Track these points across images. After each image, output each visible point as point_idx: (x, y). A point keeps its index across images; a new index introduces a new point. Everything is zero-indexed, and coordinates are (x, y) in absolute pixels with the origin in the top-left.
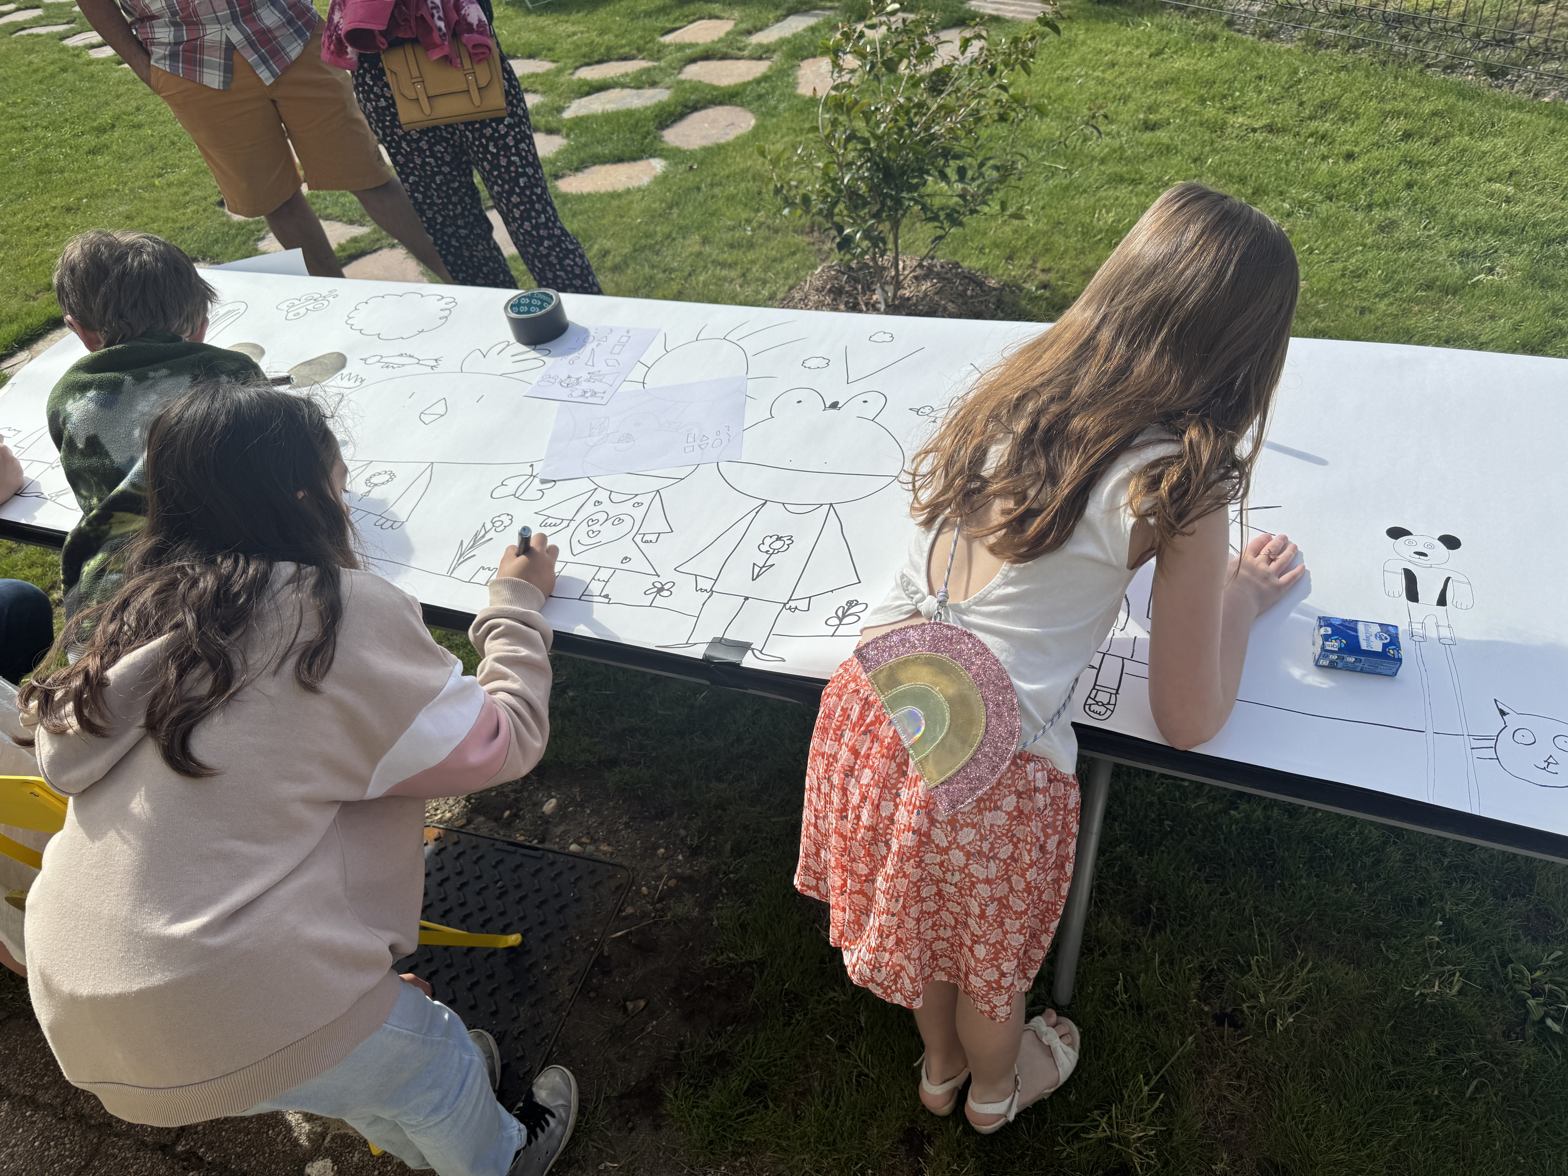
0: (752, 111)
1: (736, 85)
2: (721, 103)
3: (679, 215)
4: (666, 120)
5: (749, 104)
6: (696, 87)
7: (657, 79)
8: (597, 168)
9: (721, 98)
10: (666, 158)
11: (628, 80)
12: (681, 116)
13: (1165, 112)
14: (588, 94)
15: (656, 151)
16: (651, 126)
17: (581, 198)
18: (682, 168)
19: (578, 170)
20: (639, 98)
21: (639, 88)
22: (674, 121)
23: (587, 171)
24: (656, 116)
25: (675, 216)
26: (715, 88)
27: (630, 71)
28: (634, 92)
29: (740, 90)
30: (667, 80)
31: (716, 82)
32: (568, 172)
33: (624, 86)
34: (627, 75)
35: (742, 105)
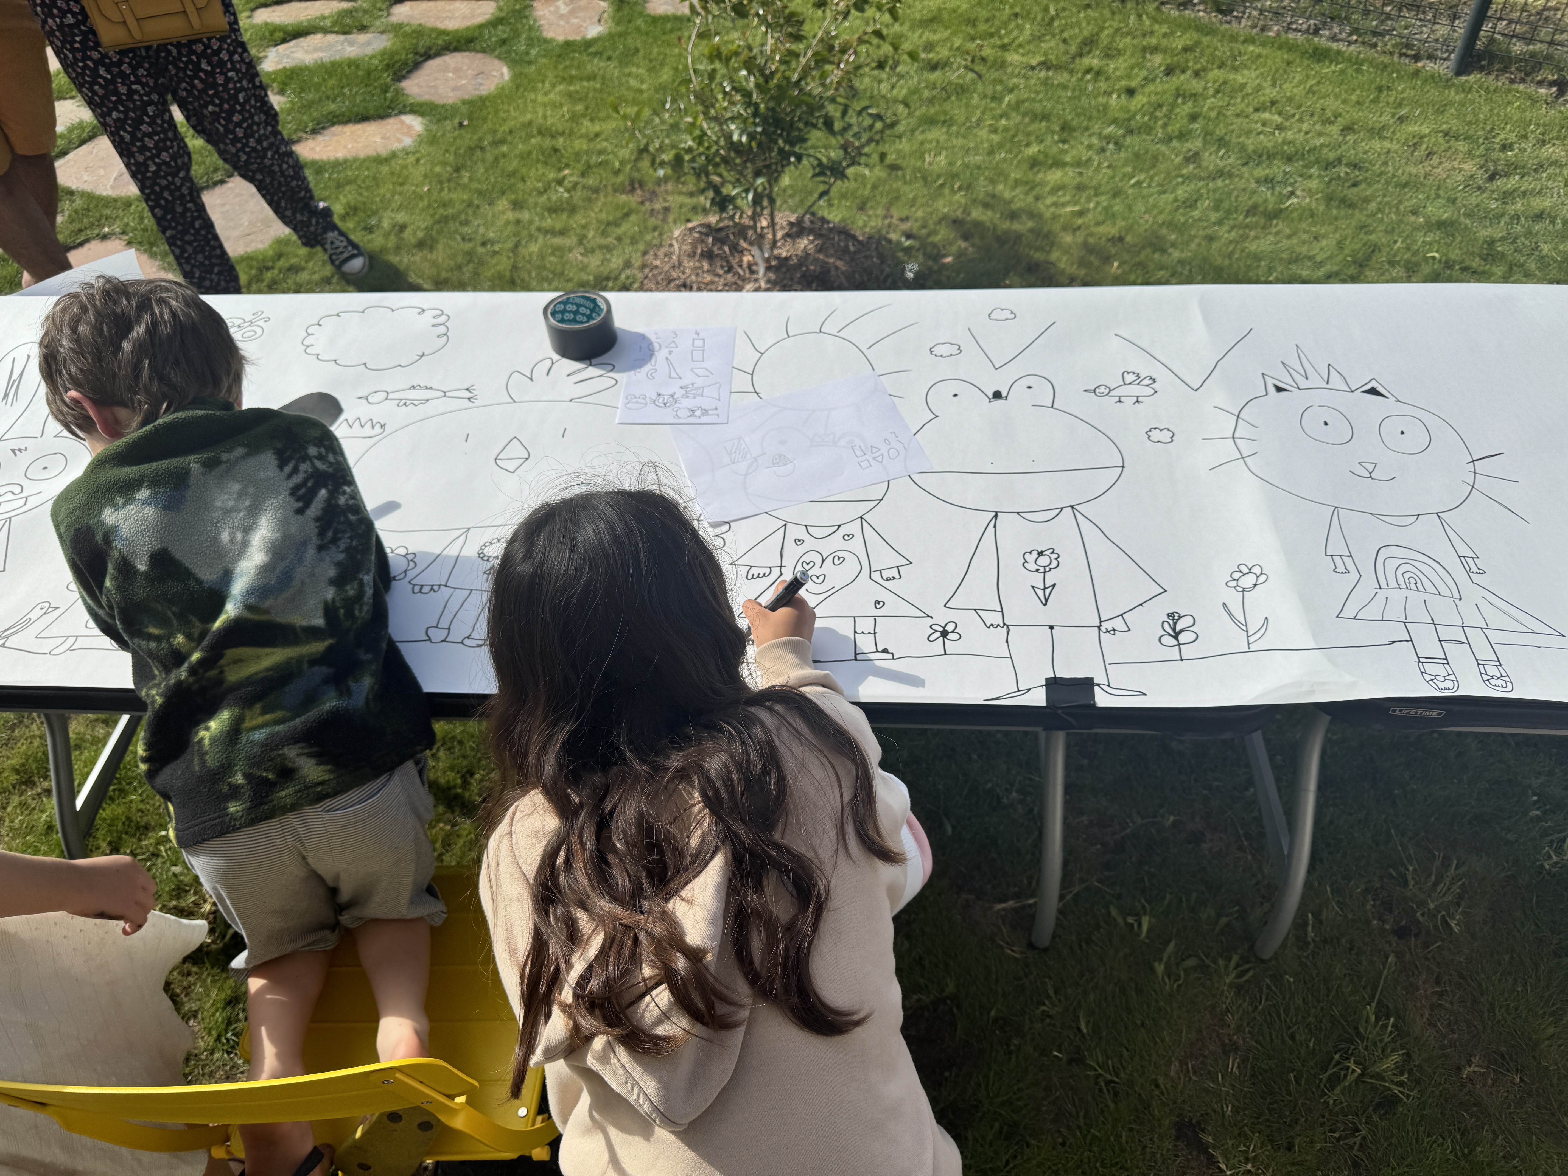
0: (499, 58)
1: (468, 29)
2: (457, 49)
3: (471, 179)
4: (400, 70)
5: (494, 50)
6: (419, 32)
7: (365, 23)
8: (337, 129)
9: (455, 44)
10: (422, 114)
11: (328, 23)
12: (416, 65)
13: (943, 53)
14: (284, 41)
15: (405, 106)
16: (387, 78)
17: (336, 165)
18: (448, 125)
19: (314, 132)
20: (351, 44)
21: (345, 33)
22: (410, 72)
23: (326, 132)
24: (388, 65)
25: (466, 180)
26: (444, 32)
27: (327, 13)
28: (341, 38)
29: (476, 34)
30: (377, 23)
31: (441, 26)
32: (304, 136)
33: (325, 31)
34: (324, 18)
35: (483, 51)
